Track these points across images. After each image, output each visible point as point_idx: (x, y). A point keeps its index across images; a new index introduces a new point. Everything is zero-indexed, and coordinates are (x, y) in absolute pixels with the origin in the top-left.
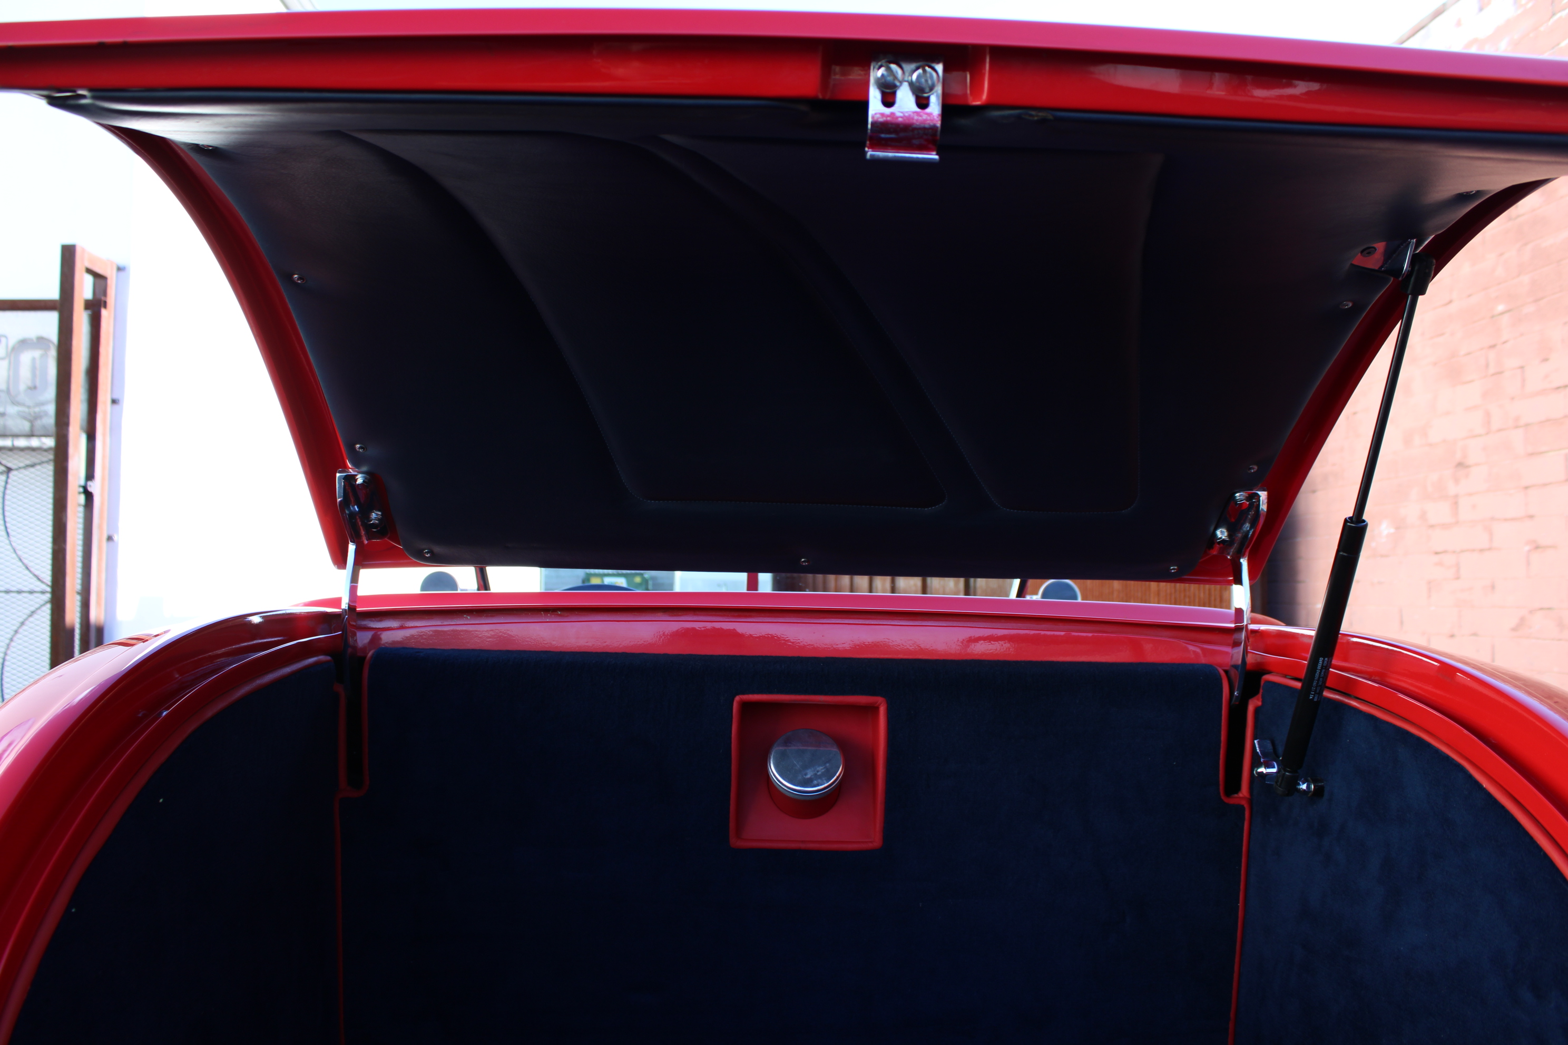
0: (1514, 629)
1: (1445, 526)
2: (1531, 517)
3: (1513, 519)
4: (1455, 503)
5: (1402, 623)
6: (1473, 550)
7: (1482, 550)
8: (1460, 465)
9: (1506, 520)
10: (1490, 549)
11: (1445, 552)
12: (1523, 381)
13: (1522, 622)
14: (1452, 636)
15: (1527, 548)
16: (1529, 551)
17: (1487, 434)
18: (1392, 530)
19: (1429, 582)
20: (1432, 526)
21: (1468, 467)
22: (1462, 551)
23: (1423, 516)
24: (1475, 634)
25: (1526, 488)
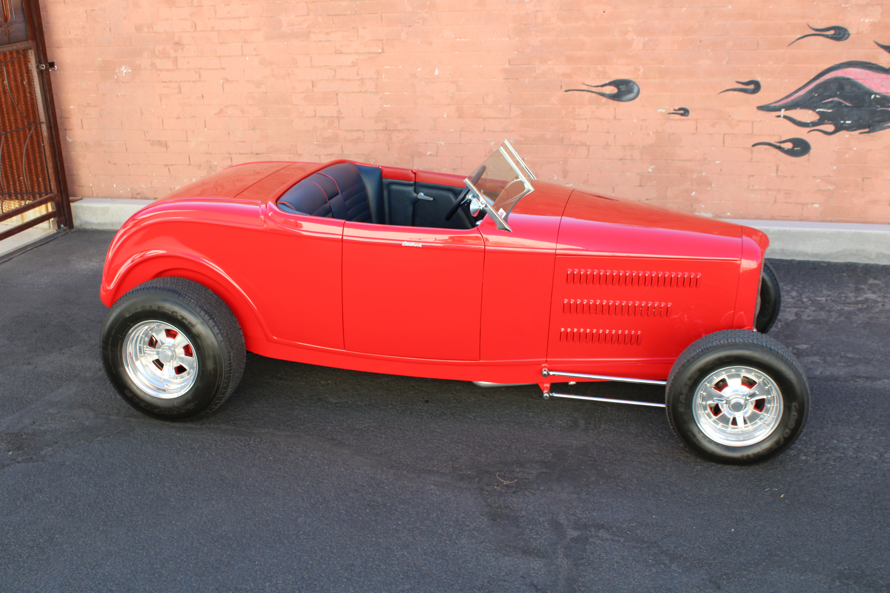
0: (215, 114)
1: (168, 70)
2: (224, 69)
3: (212, 69)
4: (175, 60)
5: (142, 113)
6: (190, 81)
7: (193, 81)
8: (178, 43)
9: (208, 69)
10: (200, 81)
11: (170, 81)
12: (216, 12)
13: (221, 111)
14: (178, 118)
15: (222, 81)
16: (223, 83)
17: (194, 32)
18: (130, 71)
19: (160, 95)
20: (161, 70)
21: (183, 45)
22: (181, 81)
23: (153, 65)
24: (194, 117)
25: (219, 57)
